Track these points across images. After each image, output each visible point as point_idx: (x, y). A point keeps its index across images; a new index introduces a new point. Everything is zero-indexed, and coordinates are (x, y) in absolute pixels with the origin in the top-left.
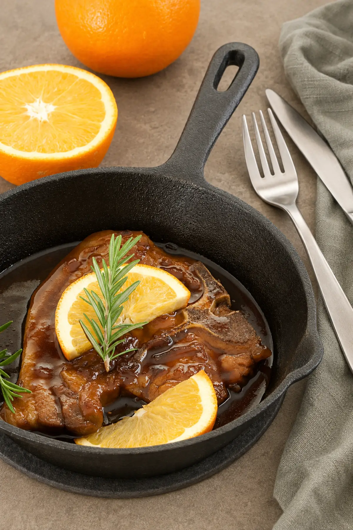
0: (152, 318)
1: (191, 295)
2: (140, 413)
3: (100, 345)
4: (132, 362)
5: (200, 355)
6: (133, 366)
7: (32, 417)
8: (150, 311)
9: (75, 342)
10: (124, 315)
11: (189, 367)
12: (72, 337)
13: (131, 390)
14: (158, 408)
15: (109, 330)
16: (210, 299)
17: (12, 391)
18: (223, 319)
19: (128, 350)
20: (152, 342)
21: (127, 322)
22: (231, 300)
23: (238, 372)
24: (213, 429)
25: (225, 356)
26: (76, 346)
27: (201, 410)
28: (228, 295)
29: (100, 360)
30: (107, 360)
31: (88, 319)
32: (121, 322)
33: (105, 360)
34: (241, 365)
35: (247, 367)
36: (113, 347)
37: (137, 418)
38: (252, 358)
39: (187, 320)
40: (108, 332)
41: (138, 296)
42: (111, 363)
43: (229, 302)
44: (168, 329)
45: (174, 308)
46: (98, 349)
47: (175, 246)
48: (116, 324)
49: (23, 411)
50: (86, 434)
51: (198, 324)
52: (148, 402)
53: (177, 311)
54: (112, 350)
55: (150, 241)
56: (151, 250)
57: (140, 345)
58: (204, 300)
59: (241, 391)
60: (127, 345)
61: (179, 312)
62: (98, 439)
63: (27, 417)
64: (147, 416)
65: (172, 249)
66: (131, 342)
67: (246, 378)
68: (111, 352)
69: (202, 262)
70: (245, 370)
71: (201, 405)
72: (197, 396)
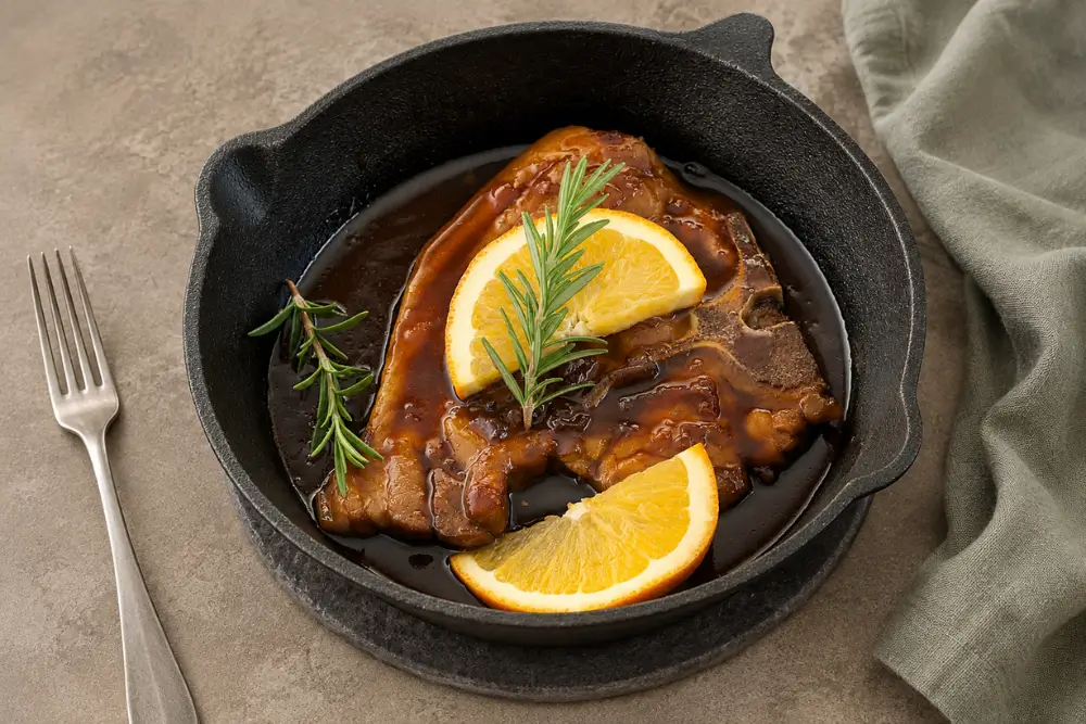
4: (578, 410)
5: (705, 406)
6: (579, 419)
7: (376, 509)
9: (475, 366)
10: (574, 314)
11: (682, 429)
13: (568, 464)
14: (609, 507)
15: (538, 349)
16: (744, 294)
18: (762, 335)
19: (572, 387)
20: (620, 372)
21: (579, 329)
22: (783, 297)
23: (774, 447)
25: (756, 411)
26: (477, 372)
27: (686, 521)
28: (779, 287)
32: (570, 330)
34: (782, 431)
35: (792, 437)
37: (569, 520)
38: (803, 418)
39: (694, 331)
40: (536, 352)
42: (535, 413)
43: (780, 301)
44: (656, 348)
45: (672, 307)
46: (512, 385)
51: (713, 342)
53: (677, 312)
57: (598, 377)
58: (732, 295)
59: (775, 480)
60: (574, 377)
61: (680, 316)
64: (587, 520)
67: (788, 456)
70: (787, 442)
71: (687, 512)
72: (684, 493)
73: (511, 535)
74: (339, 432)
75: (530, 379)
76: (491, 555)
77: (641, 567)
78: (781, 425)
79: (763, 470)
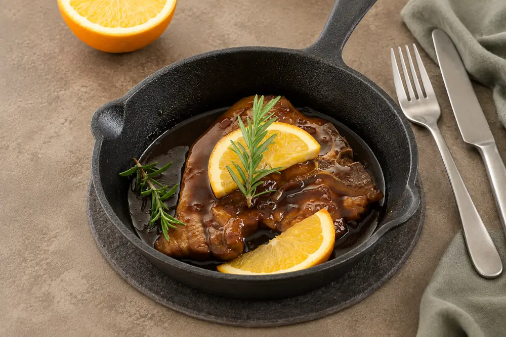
0: (288, 166)
1: (321, 148)
2: (274, 242)
3: (245, 186)
4: (270, 201)
5: (325, 196)
6: (271, 204)
7: (184, 245)
8: (287, 160)
9: (223, 184)
10: (265, 163)
11: (316, 206)
12: (221, 179)
13: (268, 224)
14: (287, 238)
15: (251, 173)
16: (337, 152)
17: (169, 222)
18: (346, 168)
19: (267, 191)
20: (287, 185)
21: (268, 168)
22: (353, 153)
23: (355, 212)
24: (329, 260)
25: (346, 197)
26: (224, 186)
27: (322, 239)
28: (351, 149)
29: (244, 199)
30: (249, 197)
31: (235, 165)
32: (263, 168)
33: (247, 198)
34: (359, 205)
35: (364, 207)
36: (255, 188)
37: (271, 246)
38: (368, 200)
39: (317, 168)
40: (250, 175)
41: (278, 147)
42: (252, 201)
43: (352, 155)
44: (301, 175)
45: (306, 158)
46: (243, 190)
47: (311, 110)
48: (257, 169)
49: (176, 239)
50: (229, 260)
51: (326, 171)
52: (280, 233)
53: (309, 160)
54: (254, 190)
55: (290, 104)
56: (291, 111)
57: (278, 187)
58: (331, 153)
59: (357, 226)
60: (267, 187)
61: (311, 163)
62: (238, 265)
63: (180, 245)
64: (279, 244)
65: (309, 112)
66: (271, 184)
67: (362, 216)
68: (253, 191)
69: (332, 123)
70: (362, 209)
72: (320, 228)
73: (245, 254)
74: (162, 214)
75: (249, 186)
76: (238, 262)
77: (304, 258)
78: (358, 203)
79: (352, 221)
